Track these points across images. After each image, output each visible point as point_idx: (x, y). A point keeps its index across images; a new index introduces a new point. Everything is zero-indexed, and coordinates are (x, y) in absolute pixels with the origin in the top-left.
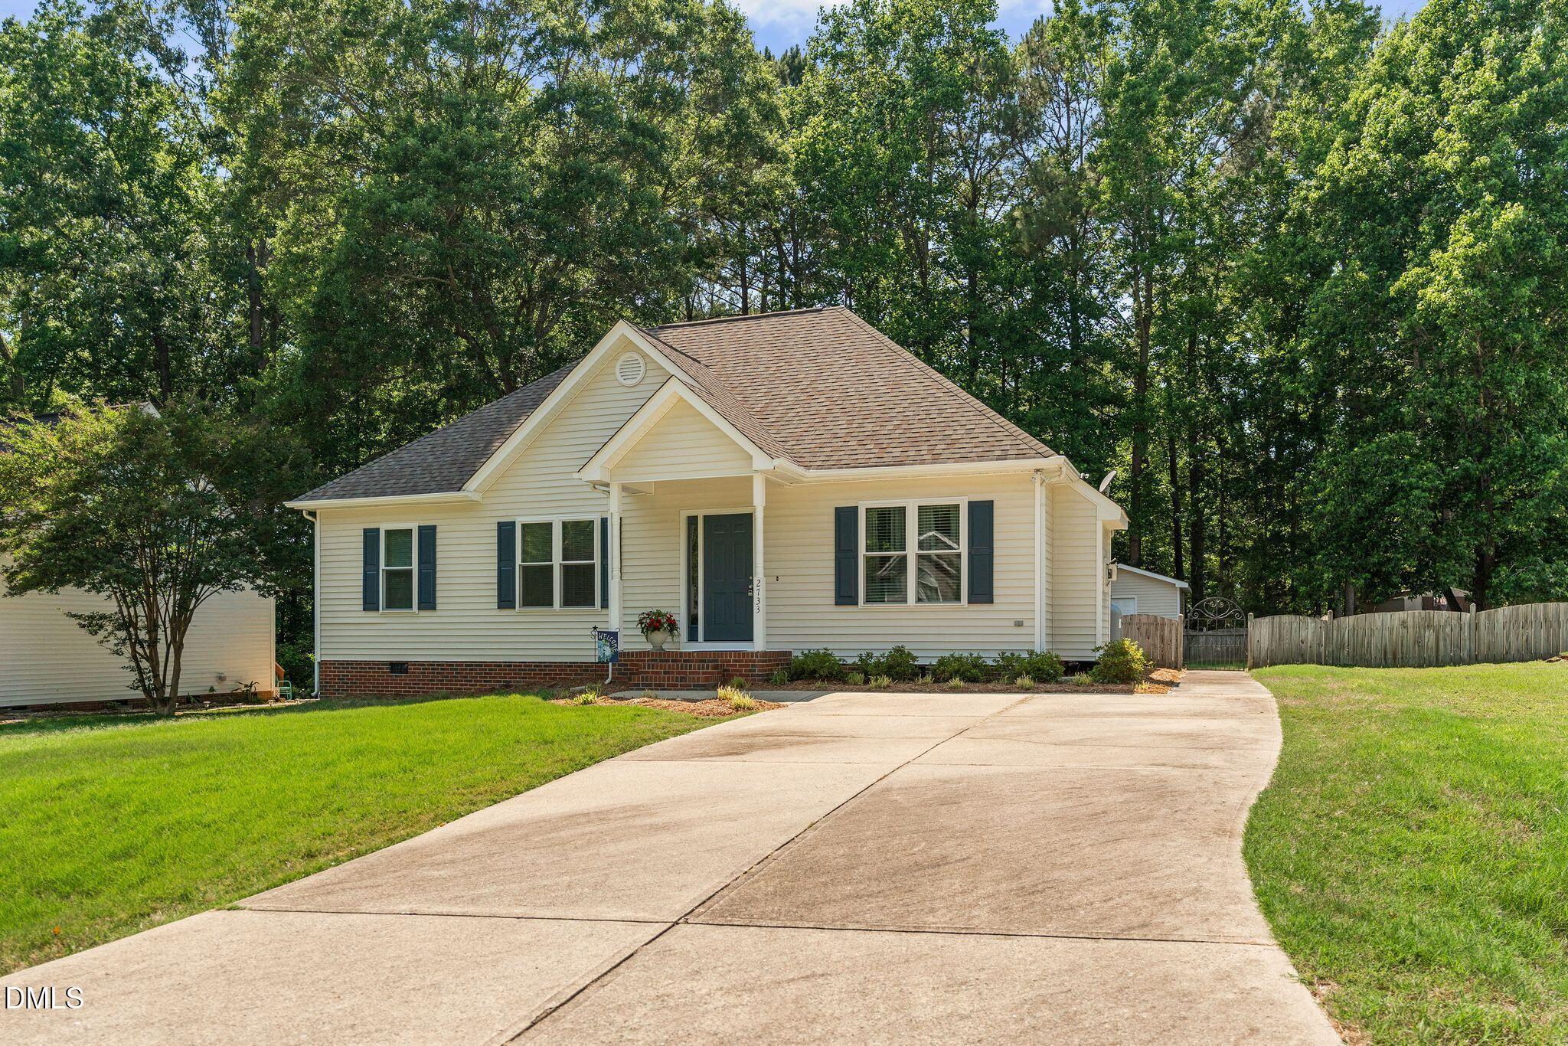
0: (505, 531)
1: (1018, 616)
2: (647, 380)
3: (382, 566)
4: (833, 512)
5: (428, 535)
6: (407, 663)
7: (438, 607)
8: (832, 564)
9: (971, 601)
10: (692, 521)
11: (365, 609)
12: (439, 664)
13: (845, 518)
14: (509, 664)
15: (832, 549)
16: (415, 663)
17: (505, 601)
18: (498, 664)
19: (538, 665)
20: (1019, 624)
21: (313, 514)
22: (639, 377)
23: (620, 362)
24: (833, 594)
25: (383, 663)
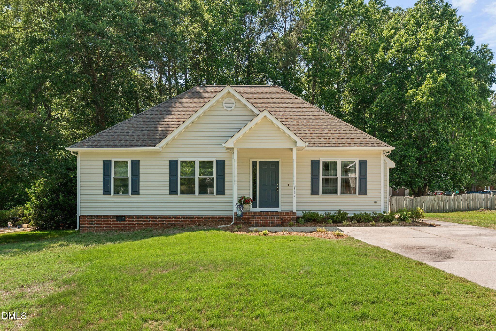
0: (173, 164)
1: (375, 199)
2: (236, 109)
3: (113, 176)
4: (310, 162)
5: (136, 164)
6: (125, 216)
7: (140, 193)
8: (310, 180)
9: (360, 194)
10: (254, 163)
11: (104, 194)
12: (141, 216)
13: (315, 164)
14: (174, 217)
15: (310, 175)
16: (129, 216)
17: (173, 191)
18: (169, 217)
19: (188, 217)
20: (375, 202)
21: (77, 153)
22: (233, 108)
23: (224, 101)
24: (310, 191)
25: (113, 216)
